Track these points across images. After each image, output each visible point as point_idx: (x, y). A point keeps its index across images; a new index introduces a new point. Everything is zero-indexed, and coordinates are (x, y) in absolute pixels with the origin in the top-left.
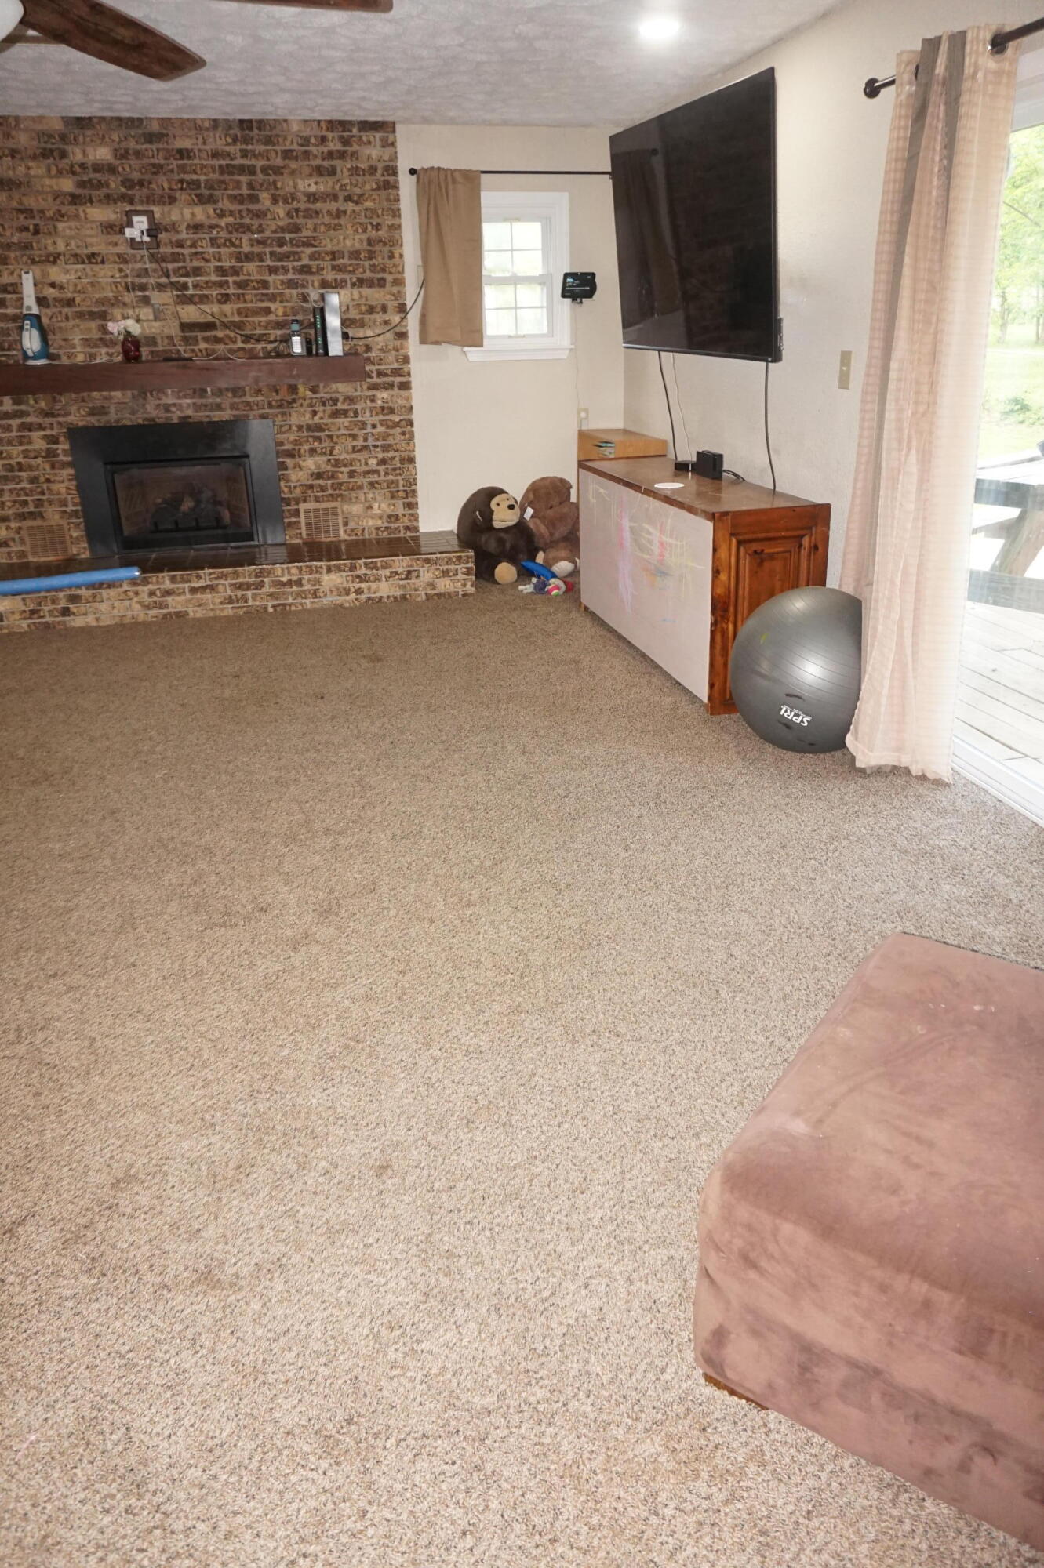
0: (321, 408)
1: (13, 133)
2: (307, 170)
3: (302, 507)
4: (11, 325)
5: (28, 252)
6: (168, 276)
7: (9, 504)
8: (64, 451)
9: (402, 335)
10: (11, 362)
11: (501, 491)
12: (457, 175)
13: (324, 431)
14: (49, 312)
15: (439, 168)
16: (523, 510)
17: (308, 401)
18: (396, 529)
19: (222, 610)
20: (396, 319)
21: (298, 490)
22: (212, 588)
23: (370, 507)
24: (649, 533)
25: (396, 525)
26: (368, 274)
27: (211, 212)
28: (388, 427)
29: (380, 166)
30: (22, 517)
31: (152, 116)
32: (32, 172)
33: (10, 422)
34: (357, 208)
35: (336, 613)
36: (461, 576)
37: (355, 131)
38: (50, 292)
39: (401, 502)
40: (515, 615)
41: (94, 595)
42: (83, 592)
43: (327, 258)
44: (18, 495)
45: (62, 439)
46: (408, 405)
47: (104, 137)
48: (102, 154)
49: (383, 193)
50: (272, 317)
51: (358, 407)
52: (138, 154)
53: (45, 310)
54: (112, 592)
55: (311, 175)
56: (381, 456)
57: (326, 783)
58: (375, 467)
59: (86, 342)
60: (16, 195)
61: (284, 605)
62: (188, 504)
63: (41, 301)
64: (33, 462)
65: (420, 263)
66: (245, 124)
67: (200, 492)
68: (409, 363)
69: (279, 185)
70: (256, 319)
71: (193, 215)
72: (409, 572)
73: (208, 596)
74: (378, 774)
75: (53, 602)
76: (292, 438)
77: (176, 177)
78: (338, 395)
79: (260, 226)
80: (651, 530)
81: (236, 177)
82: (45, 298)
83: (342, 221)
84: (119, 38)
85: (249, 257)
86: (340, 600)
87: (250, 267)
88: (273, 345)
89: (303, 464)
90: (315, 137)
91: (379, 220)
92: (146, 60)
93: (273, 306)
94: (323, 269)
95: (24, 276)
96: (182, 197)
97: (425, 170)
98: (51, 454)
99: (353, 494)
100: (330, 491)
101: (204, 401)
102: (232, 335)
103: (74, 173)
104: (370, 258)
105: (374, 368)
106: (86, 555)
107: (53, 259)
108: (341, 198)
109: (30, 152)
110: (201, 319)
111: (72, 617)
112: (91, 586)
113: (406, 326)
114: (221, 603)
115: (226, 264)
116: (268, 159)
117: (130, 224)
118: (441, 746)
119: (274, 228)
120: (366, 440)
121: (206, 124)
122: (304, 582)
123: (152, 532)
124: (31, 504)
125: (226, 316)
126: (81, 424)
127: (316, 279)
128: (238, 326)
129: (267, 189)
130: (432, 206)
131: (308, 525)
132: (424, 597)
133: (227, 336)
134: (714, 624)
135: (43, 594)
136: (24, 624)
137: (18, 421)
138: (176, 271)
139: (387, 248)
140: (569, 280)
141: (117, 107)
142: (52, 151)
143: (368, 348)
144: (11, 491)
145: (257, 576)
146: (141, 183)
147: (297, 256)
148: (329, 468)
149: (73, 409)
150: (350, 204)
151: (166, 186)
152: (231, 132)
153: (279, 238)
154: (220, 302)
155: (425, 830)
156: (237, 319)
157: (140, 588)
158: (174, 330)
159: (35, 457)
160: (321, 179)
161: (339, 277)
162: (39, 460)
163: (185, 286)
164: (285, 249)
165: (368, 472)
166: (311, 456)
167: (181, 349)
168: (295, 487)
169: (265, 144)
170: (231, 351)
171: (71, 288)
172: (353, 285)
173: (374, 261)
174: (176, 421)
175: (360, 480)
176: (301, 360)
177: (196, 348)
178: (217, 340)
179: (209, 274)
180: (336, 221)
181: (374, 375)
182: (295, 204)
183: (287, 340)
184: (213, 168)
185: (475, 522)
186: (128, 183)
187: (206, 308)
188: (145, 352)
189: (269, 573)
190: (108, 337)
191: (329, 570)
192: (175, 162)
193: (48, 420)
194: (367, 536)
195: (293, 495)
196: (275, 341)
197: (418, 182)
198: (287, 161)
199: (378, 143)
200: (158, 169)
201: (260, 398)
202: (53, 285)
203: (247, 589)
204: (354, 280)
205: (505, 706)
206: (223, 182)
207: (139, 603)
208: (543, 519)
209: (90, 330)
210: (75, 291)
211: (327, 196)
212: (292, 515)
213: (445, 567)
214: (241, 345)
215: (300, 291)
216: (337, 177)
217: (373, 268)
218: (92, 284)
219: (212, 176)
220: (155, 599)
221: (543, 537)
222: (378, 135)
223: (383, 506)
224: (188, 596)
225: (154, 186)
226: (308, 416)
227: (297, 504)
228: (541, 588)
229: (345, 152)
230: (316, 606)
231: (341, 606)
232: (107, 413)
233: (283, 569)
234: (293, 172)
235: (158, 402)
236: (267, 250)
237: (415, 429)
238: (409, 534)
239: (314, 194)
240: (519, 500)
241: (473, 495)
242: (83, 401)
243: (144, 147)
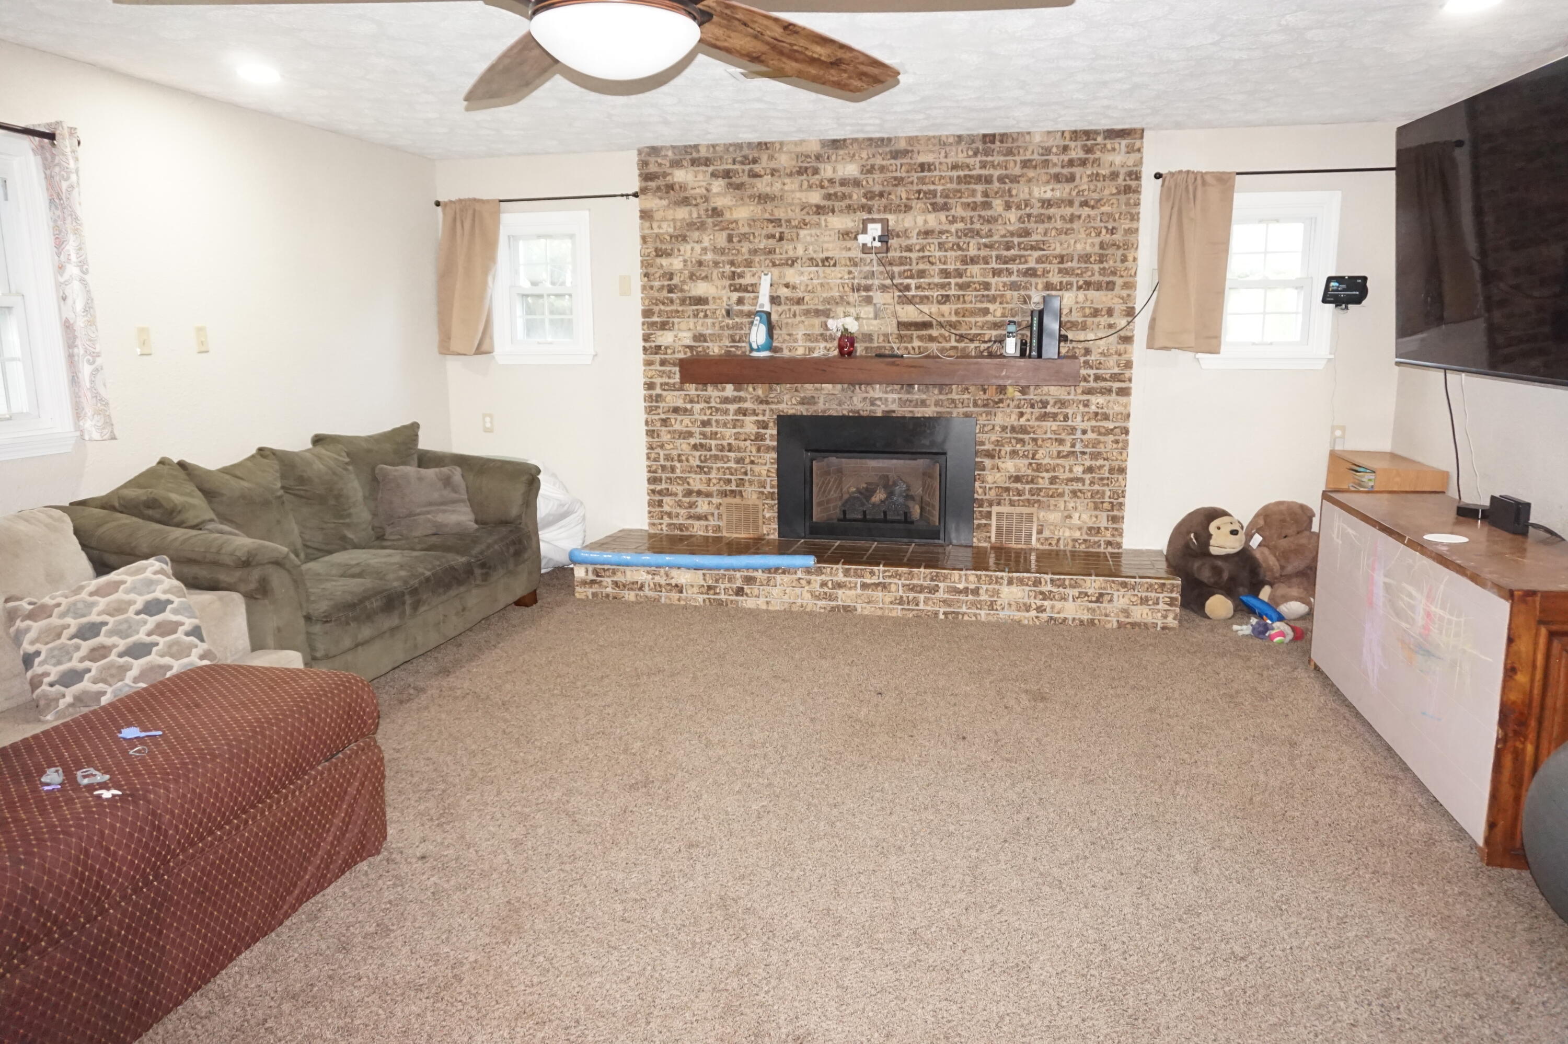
0: (1029, 410)
1: (776, 155)
2: (1044, 178)
3: (995, 509)
4: (745, 320)
5: (770, 257)
6: (892, 278)
7: (714, 481)
8: (771, 435)
9: (1128, 340)
10: (739, 353)
11: (1222, 513)
12: (1209, 179)
13: (1029, 433)
14: (780, 309)
15: (1188, 172)
16: (1249, 537)
17: (1016, 402)
18: (1095, 543)
19: (891, 610)
20: (1123, 322)
21: (993, 492)
22: (884, 586)
23: (1070, 517)
24: (1410, 596)
25: (1096, 539)
26: (1097, 278)
27: (943, 219)
28: (1100, 434)
29: (1123, 171)
30: (724, 494)
31: (901, 135)
32: (786, 188)
33: (729, 406)
34: (1092, 213)
35: (1009, 630)
36: (1162, 606)
37: (1100, 139)
38: (784, 292)
39: (1104, 514)
40: (1221, 662)
41: (769, 580)
42: (759, 574)
43: (1055, 261)
44: (724, 473)
45: (771, 424)
46: (1125, 412)
47: (854, 155)
48: (851, 170)
49: (1123, 198)
50: (989, 318)
51: (1070, 411)
52: (882, 169)
53: (775, 308)
54: (786, 578)
55: (1048, 182)
56: (1088, 463)
57: (934, 860)
58: (1080, 475)
59: (808, 337)
60: (769, 207)
61: (958, 613)
62: (879, 496)
63: (774, 300)
64: (742, 444)
65: (1156, 267)
66: (989, 139)
67: (895, 484)
68: (1131, 368)
69: (1014, 192)
70: (973, 320)
71: (926, 222)
72: (1101, 595)
73: (879, 594)
74: (998, 861)
75: (730, 580)
76: (994, 438)
77: (915, 188)
78: (1049, 398)
79: (990, 230)
80: (1414, 593)
81: (972, 186)
82: (779, 297)
83: (1075, 225)
84: (816, 56)
85: (973, 261)
86: (1018, 615)
87: (975, 269)
88: (986, 345)
89: (1001, 465)
90: (1057, 147)
91: (1115, 225)
92: (845, 75)
93: (992, 307)
94: (1048, 272)
95: (763, 277)
96: (918, 205)
97: (1172, 174)
98: (759, 437)
99: (1052, 501)
100: (1027, 496)
101: (909, 396)
102: (947, 334)
103: (822, 187)
104: (1101, 262)
105: (1092, 372)
106: (774, 536)
107: (791, 262)
108: (1077, 204)
109: (788, 171)
110: (920, 319)
111: (745, 597)
112: (768, 570)
113: (1132, 330)
114: (891, 603)
115: (951, 267)
116: (1006, 169)
117: (864, 231)
118: (1087, 837)
119: (1003, 232)
120: (1073, 446)
121: (951, 140)
122: (981, 591)
123: (839, 520)
124: (734, 483)
125: (943, 316)
126: (791, 412)
127: (1041, 282)
128: (953, 325)
129: (1002, 196)
130: (1176, 209)
131: (999, 530)
132: (1115, 625)
133: (941, 335)
134: (1502, 741)
135: (722, 572)
136: (701, 598)
137: (736, 406)
138: (901, 274)
139: (1120, 252)
140: (1334, 284)
141: (868, 128)
142: (806, 169)
143: (1087, 352)
144: (718, 469)
145: (932, 580)
146: (881, 195)
147: (1022, 259)
148: (1029, 472)
149: (786, 398)
150: (1086, 209)
151: (904, 196)
152: (974, 146)
153: (1007, 242)
154: (939, 302)
155: (1035, 967)
156: (954, 318)
157: (813, 577)
158: (891, 328)
159: (745, 440)
160: (1058, 186)
161: (1065, 280)
162: (748, 443)
163: (908, 288)
164: (1013, 252)
165: (1072, 480)
166: (1012, 458)
167: (895, 346)
168: (990, 489)
169: (1005, 155)
170: (942, 350)
171: (803, 288)
172: (1079, 288)
173: (1105, 265)
174: (879, 414)
175: (1061, 488)
176: (1013, 361)
177: (909, 346)
178: (932, 339)
179: (933, 276)
180: (1069, 226)
181: (1091, 379)
182: (1028, 210)
183: (1001, 341)
184: (951, 179)
185: (1187, 546)
186: (869, 195)
187: (925, 308)
188: (860, 348)
189: (945, 578)
190: (828, 333)
191: (1010, 582)
192: (916, 175)
193: (764, 407)
194: (1062, 547)
195: (987, 497)
196: (990, 341)
197: (1163, 185)
198: (1025, 170)
199: (1123, 149)
200: (899, 181)
201: (966, 396)
202: (787, 286)
203: (920, 592)
204: (1081, 283)
205: (1182, 792)
206: (959, 191)
207: (811, 592)
208: (1273, 549)
209: (813, 326)
210: (805, 291)
211: (1063, 201)
212: (983, 517)
213: (1144, 594)
214: (954, 344)
215: (1023, 293)
216: (1076, 183)
217: (1103, 271)
218: (822, 285)
219: (949, 186)
220: (826, 590)
221: (1272, 570)
222: (1124, 142)
223: (1085, 517)
224: (859, 591)
225: (893, 197)
226: (1014, 417)
227: (991, 505)
228: (1261, 631)
229: (1087, 159)
230: (990, 618)
231: (1019, 622)
232: (815, 403)
233: (960, 576)
234: (1030, 180)
235: (865, 395)
236: (994, 253)
237: (1131, 437)
238: (1110, 549)
239: (1049, 201)
240: (1245, 525)
241: (1190, 515)
242: (796, 391)
243: (889, 162)
